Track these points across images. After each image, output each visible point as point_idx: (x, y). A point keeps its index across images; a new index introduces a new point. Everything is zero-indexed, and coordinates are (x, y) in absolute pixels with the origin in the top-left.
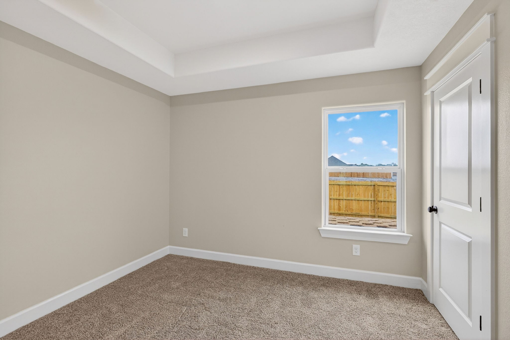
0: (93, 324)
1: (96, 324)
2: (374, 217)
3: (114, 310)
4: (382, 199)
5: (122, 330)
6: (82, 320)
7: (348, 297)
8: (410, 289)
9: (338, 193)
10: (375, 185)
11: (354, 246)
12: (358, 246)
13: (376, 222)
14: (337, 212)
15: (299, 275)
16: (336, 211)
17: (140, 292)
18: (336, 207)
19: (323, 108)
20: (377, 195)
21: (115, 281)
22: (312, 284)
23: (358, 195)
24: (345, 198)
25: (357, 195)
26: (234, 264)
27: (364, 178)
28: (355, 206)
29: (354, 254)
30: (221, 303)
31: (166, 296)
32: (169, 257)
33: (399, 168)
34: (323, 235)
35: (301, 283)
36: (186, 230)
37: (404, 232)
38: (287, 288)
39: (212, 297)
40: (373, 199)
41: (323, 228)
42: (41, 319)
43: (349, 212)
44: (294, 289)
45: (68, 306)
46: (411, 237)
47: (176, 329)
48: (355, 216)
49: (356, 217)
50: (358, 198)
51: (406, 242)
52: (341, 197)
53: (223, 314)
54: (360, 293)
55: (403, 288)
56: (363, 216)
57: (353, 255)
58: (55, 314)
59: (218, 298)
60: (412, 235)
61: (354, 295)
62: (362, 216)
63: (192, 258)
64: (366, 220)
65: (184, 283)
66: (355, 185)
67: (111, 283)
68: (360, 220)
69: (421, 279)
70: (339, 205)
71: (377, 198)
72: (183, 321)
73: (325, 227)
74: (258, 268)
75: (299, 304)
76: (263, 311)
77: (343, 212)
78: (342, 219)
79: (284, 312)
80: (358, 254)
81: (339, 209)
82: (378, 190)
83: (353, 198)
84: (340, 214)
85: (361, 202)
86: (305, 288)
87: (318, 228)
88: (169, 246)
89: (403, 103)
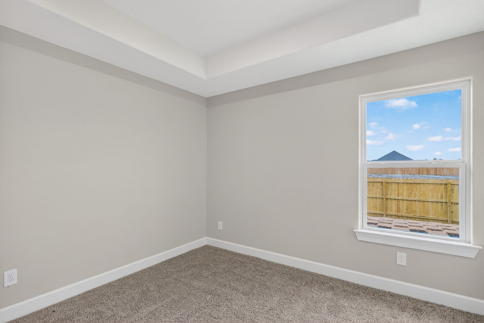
0: (133, 298)
1: (136, 299)
2: (446, 221)
3: (152, 289)
5: (154, 307)
6: (127, 293)
7: (387, 311)
8: (479, 315)
9: (396, 192)
10: (447, 184)
11: (399, 254)
12: (404, 255)
13: (447, 228)
14: (396, 214)
15: (331, 279)
16: (394, 213)
17: (174, 276)
18: (394, 208)
19: (360, 96)
20: (450, 196)
21: (158, 264)
22: (344, 291)
23: (424, 195)
24: (406, 198)
25: (422, 195)
26: (264, 260)
27: (436, 175)
28: (418, 208)
29: (398, 263)
30: (244, 297)
31: (195, 283)
32: (206, 248)
33: (464, 163)
34: (359, 238)
35: (332, 288)
36: (220, 224)
37: (470, 243)
38: (315, 291)
39: (237, 290)
40: (444, 200)
41: (360, 230)
42: (100, 287)
43: (411, 215)
44: (323, 293)
45: (120, 279)
46: (480, 250)
47: (197, 315)
48: (419, 219)
49: (420, 220)
50: (422, 199)
51: (473, 256)
52: (400, 197)
53: (243, 307)
54: (403, 309)
55: (468, 313)
56: (430, 220)
57: (397, 264)
58: (110, 285)
59: (241, 291)
60: (481, 248)
61: (395, 311)
62: (428, 220)
63: (225, 250)
64: (432, 225)
65: (214, 273)
66: (419, 184)
67: (154, 265)
68: (425, 224)
70: (397, 205)
71: (450, 200)
72: (205, 308)
73: (362, 229)
74: (287, 267)
75: (325, 310)
76: (284, 311)
77: (404, 214)
78: (402, 222)
79: (306, 316)
80: (404, 263)
81: (398, 210)
82: (451, 189)
83: (417, 198)
84: (398, 217)
85: (427, 203)
86: (335, 294)
87: (354, 230)
88: (206, 238)
89: (470, 80)
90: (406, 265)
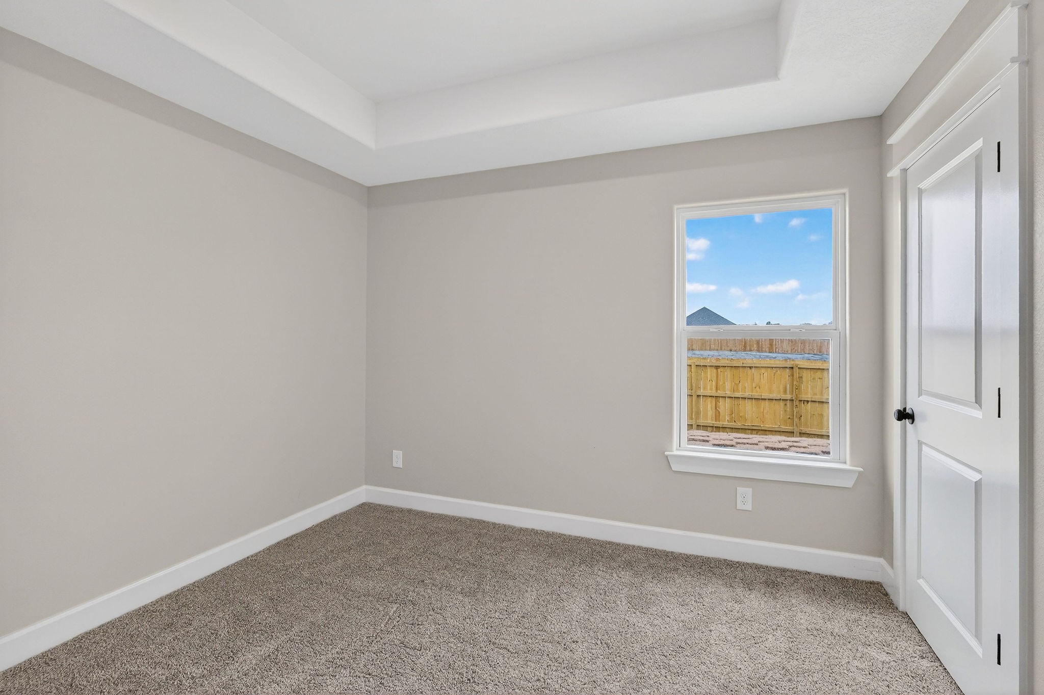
0: (215, 633)
1: (223, 633)
2: (791, 433)
3: (257, 607)
4: (808, 397)
5: (271, 646)
6: (195, 623)
7: (725, 592)
8: (858, 580)
9: (714, 383)
10: (792, 368)
11: (740, 490)
12: (749, 491)
13: (795, 444)
14: (713, 424)
15: (627, 548)
16: (710, 421)
17: (306, 574)
18: (711, 413)
19: (676, 207)
20: (797, 389)
21: (260, 552)
22: (651, 566)
23: (758, 388)
24: (728, 393)
25: (755, 388)
26: (494, 524)
27: (771, 352)
28: (749, 411)
29: (740, 506)
30: (466, 600)
31: (358, 583)
32: (365, 509)
33: (836, 330)
34: (675, 467)
35: (629, 565)
36: (398, 455)
37: (846, 464)
38: (600, 573)
39: (449, 587)
40: (788, 397)
41: (676, 453)
42: (120, 619)
43: (739, 425)
44: (615, 575)
45: (169, 596)
46: (860, 472)
47: (375, 647)
48: (749, 431)
49: (751, 434)
50: (756, 395)
51: (849, 483)
52: (720, 393)
53: (468, 620)
54: (749, 586)
55: (843, 579)
56: (767, 432)
57: (737, 508)
58: (144, 612)
59: (459, 589)
60: (862, 469)
61: (739, 591)
62: (765, 432)
63: (410, 511)
64: (773, 439)
65: (394, 559)
66: (750, 368)
67: (252, 556)
68: (761, 440)
69: (881, 560)
70: (716, 408)
71: (797, 395)
72: (389, 632)
73: (680, 450)
74: (542, 533)
75: (623, 606)
76: (549, 617)
77: (726, 424)
78: (723, 437)
79: (592, 620)
80: (749, 507)
81: (717, 416)
82: (799, 377)
83: (746, 395)
84: (718, 429)
85: (763, 403)
86: (636, 574)
87: (666, 454)
88: (364, 487)
89: (844, 194)
90: (751, 510)
